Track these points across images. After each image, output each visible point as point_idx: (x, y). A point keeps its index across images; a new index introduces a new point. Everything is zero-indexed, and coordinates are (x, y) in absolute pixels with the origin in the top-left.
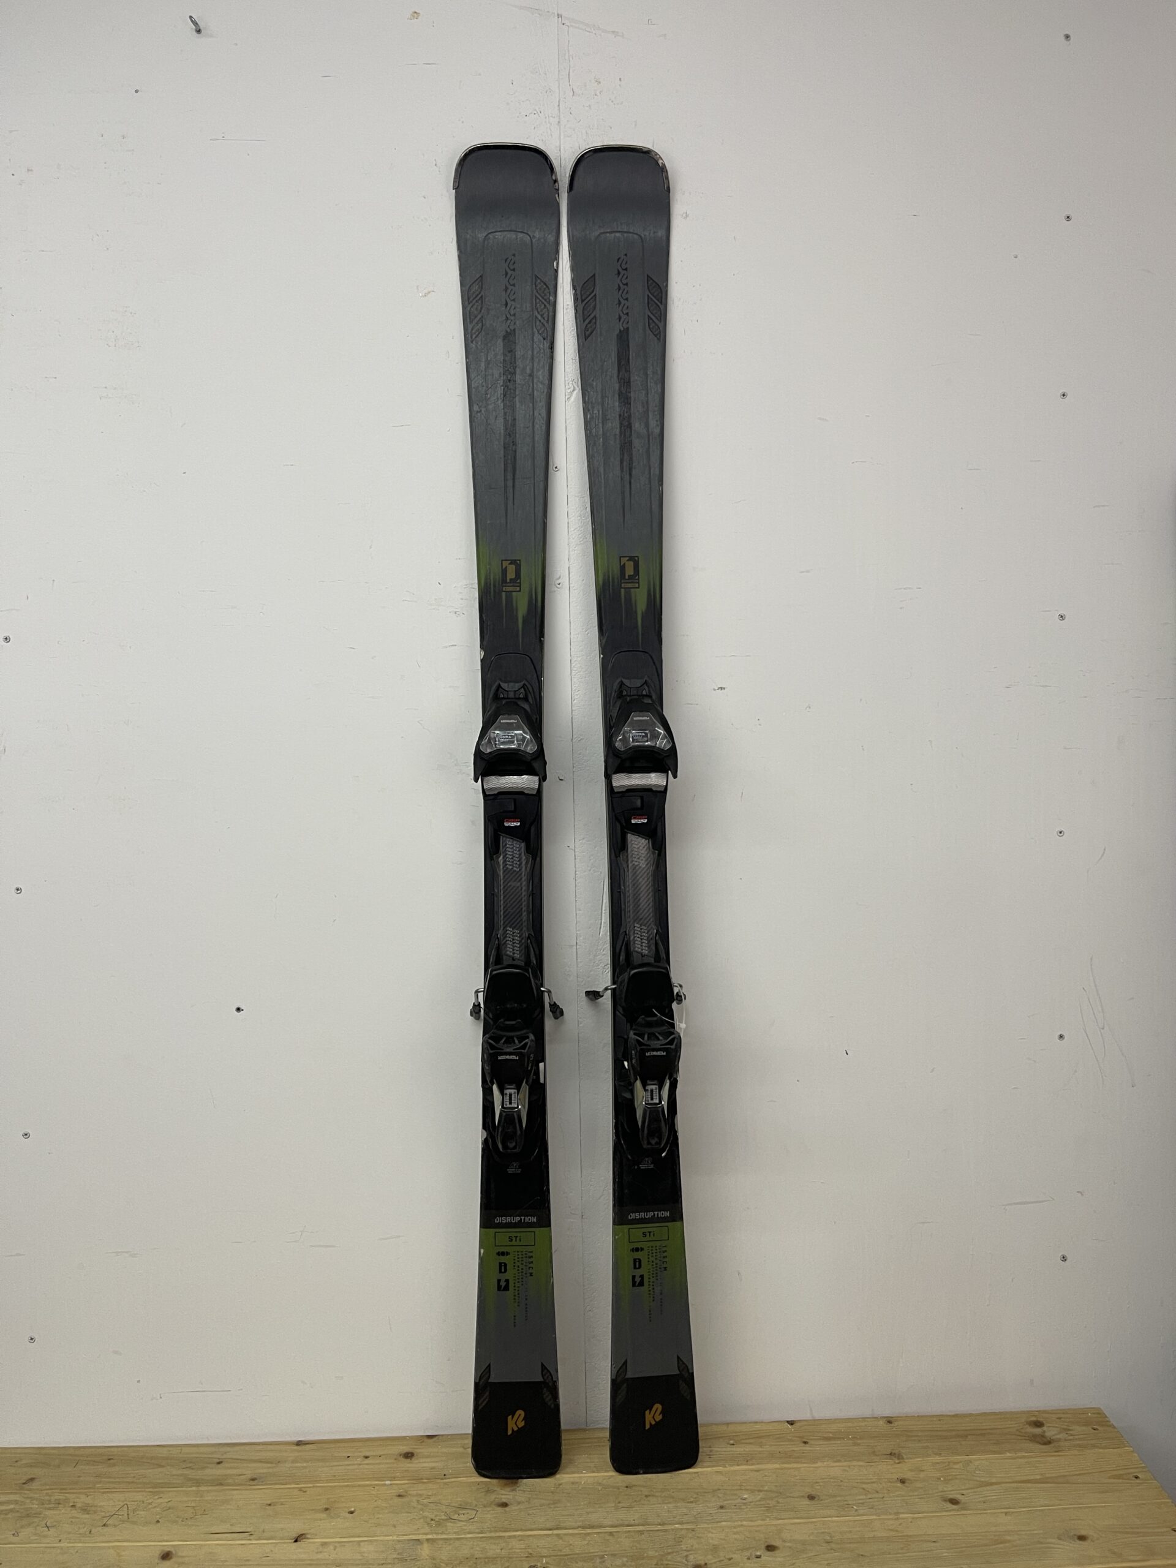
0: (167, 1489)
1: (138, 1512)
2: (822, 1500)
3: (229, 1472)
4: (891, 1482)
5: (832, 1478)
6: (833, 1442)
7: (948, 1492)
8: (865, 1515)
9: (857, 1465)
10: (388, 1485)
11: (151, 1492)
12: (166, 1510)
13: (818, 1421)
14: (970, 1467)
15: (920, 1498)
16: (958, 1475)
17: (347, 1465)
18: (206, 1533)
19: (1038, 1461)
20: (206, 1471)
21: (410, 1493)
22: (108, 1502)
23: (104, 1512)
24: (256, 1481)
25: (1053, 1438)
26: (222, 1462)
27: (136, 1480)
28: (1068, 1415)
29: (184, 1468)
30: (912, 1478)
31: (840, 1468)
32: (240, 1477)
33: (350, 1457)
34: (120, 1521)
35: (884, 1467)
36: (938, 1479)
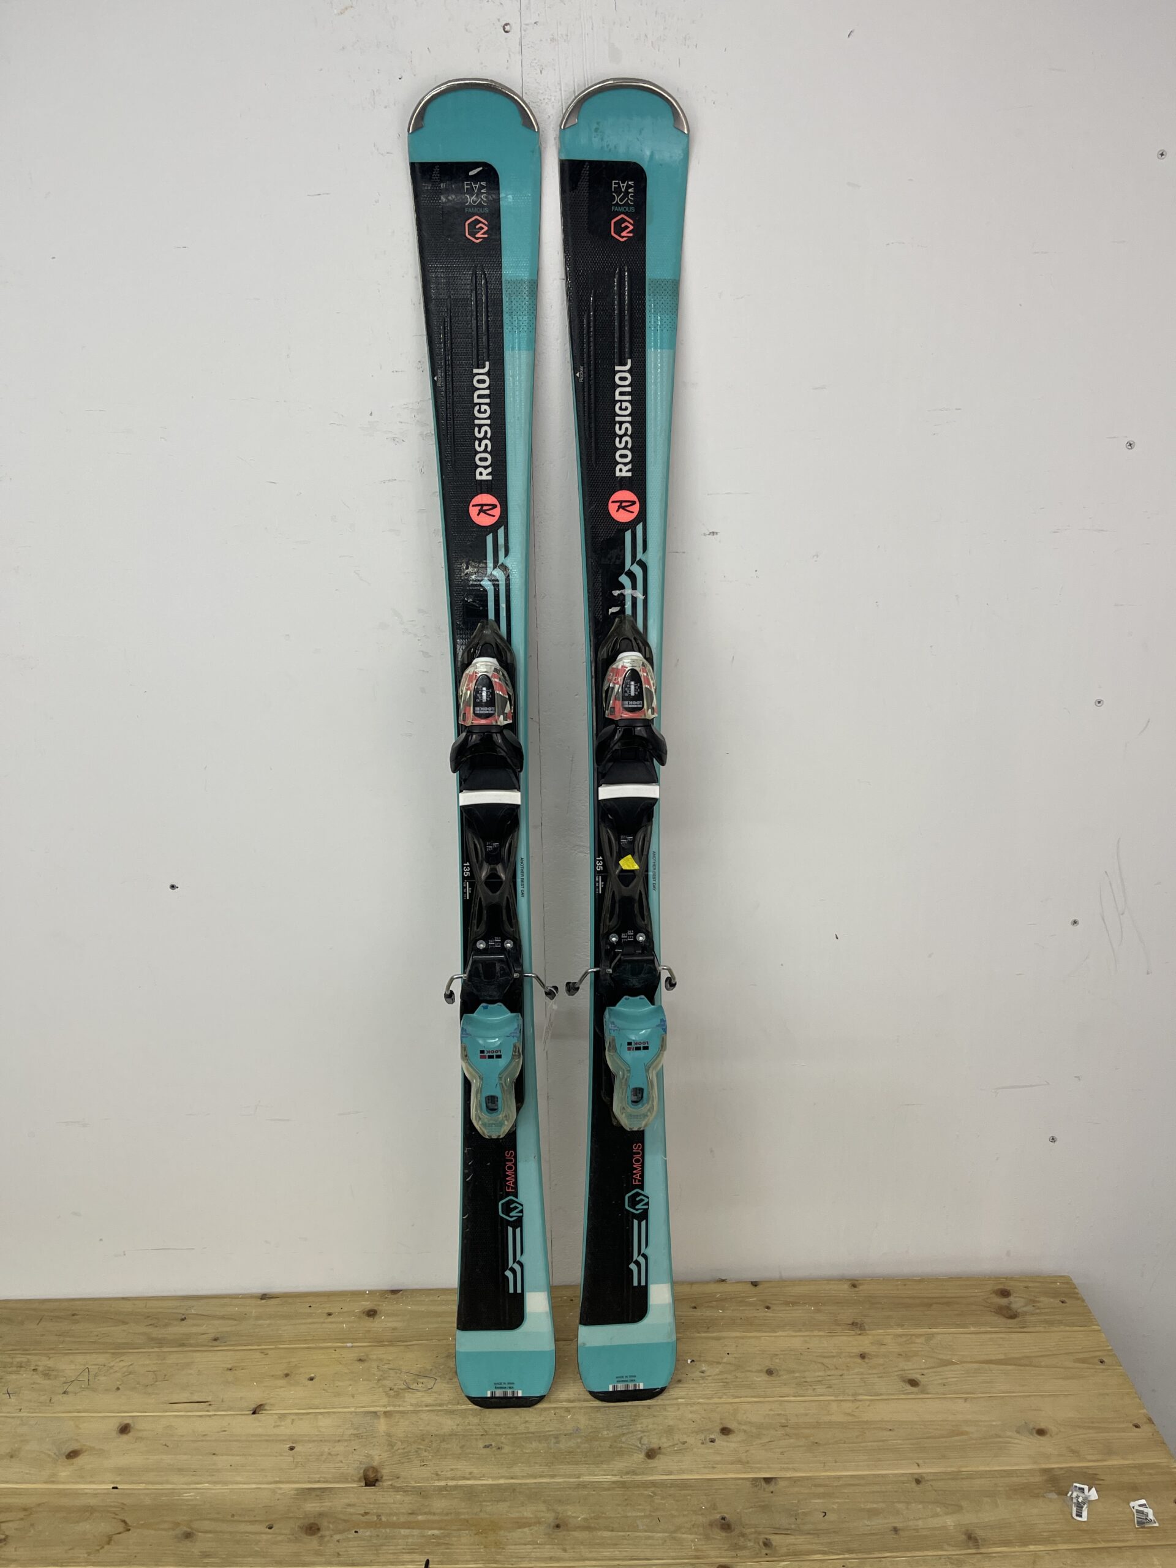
0: (131, 1351)
1: (97, 1378)
2: (779, 1377)
3: (194, 1330)
4: (851, 1357)
5: (791, 1350)
6: (796, 1308)
7: (907, 1370)
8: (821, 1396)
9: (818, 1336)
10: (349, 1347)
11: (113, 1353)
12: (127, 1375)
13: (782, 1282)
14: (932, 1342)
15: (879, 1377)
16: (918, 1351)
17: (310, 1323)
18: (165, 1403)
19: (1001, 1338)
20: (170, 1329)
21: (371, 1357)
22: (70, 1366)
23: (65, 1377)
24: (218, 1341)
25: (1019, 1311)
26: (185, 1318)
27: (99, 1339)
28: (1037, 1284)
29: (147, 1326)
30: (874, 1353)
31: (802, 1338)
32: (203, 1336)
33: (313, 1313)
34: (81, 1387)
35: (845, 1338)
36: (899, 1355)
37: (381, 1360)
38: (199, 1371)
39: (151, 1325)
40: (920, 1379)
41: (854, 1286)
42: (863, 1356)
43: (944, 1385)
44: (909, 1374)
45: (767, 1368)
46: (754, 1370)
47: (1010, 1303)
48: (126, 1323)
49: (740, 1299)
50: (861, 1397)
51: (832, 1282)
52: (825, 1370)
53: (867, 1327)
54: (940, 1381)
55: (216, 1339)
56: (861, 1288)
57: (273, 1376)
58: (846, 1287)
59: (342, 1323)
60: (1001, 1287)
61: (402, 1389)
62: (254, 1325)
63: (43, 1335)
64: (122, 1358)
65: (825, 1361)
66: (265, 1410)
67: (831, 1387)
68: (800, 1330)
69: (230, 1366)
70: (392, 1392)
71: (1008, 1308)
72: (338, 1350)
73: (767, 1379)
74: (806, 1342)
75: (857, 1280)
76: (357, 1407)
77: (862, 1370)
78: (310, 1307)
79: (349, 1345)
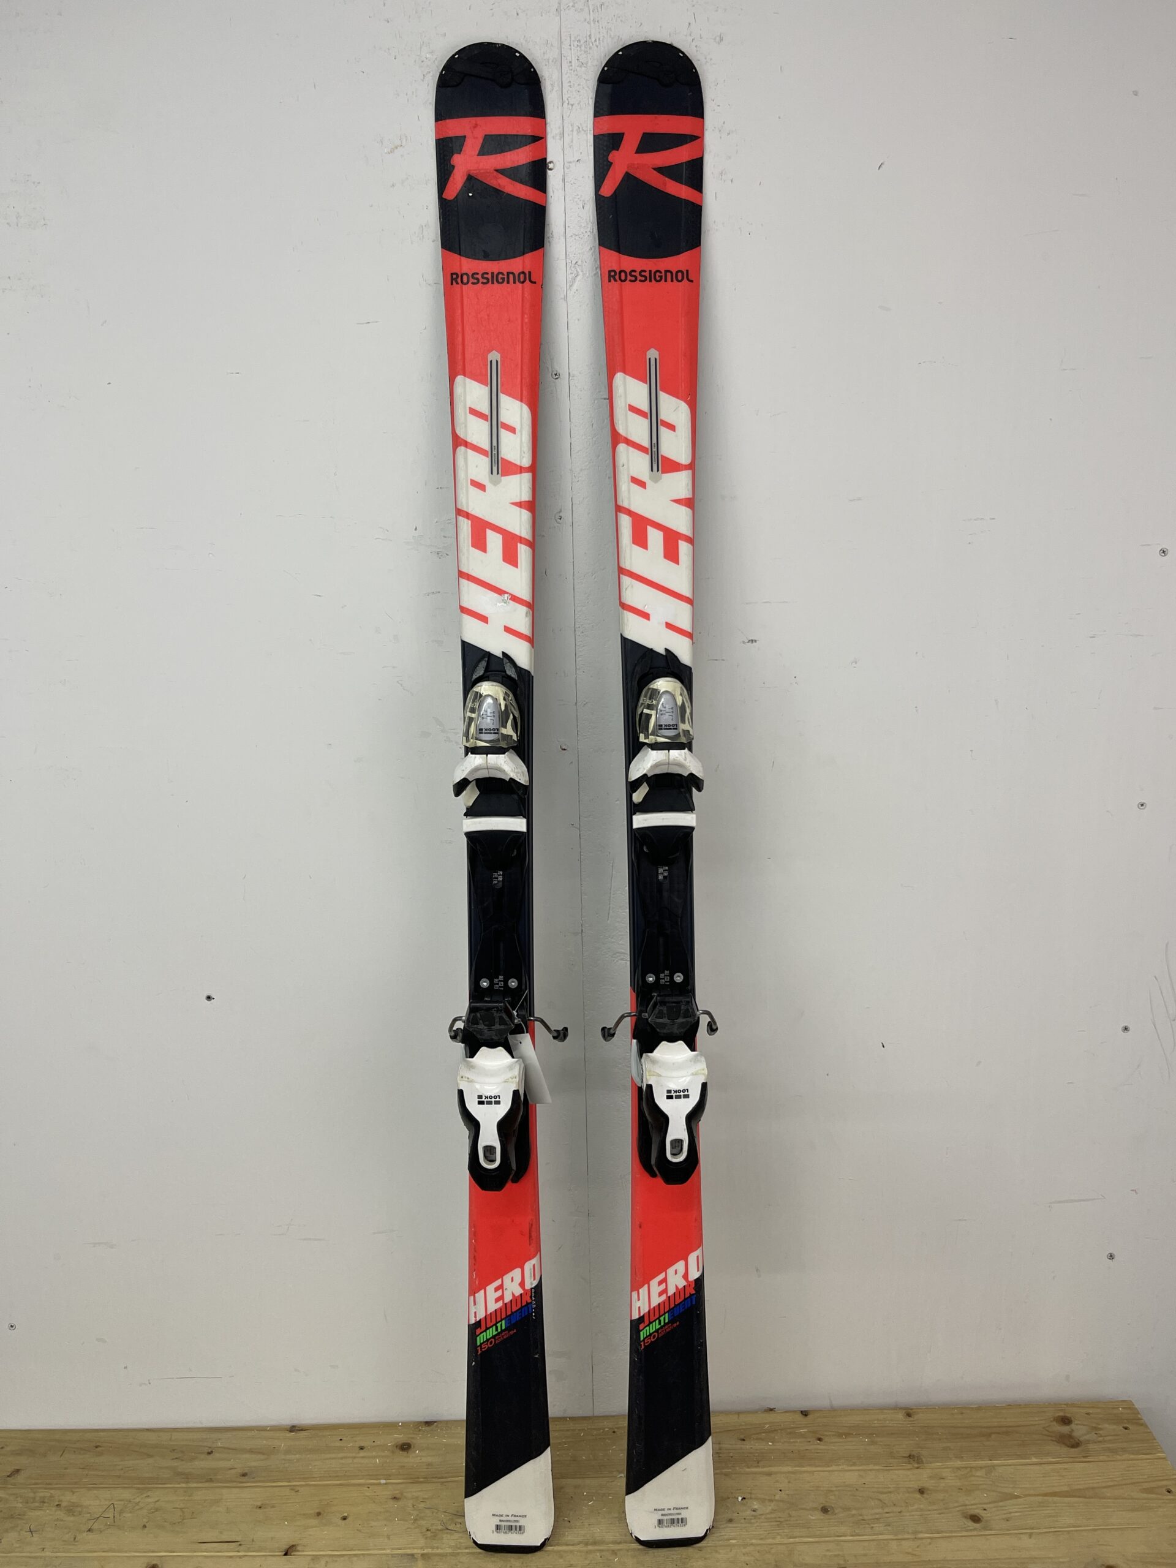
0: (157, 1486)
1: (124, 1515)
2: (835, 1514)
3: (222, 1464)
4: (909, 1492)
5: (847, 1486)
6: (850, 1439)
7: (969, 1505)
8: (881, 1534)
9: (874, 1470)
10: (384, 1484)
11: (139, 1488)
12: (152, 1513)
13: (833, 1411)
14: (993, 1474)
15: (940, 1514)
16: (981, 1484)
17: (342, 1458)
18: (194, 1542)
19: (1065, 1469)
20: (196, 1463)
21: (405, 1494)
22: (94, 1501)
23: (90, 1513)
24: (246, 1477)
25: (1081, 1439)
26: (212, 1452)
27: (124, 1473)
28: (1099, 1410)
29: (173, 1459)
30: (932, 1488)
31: (856, 1473)
32: (229, 1471)
33: (345, 1447)
34: (106, 1524)
35: (901, 1472)
36: (959, 1489)
37: (417, 1498)
38: (227, 1508)
39: (176, 1458)
40: (983, 1515)
41: (909, 1415)
42: (921, 1491)
43: (1007, 1520)
44: (970, 1509)
45: (822, 1505)
46: (808, 1508)
47: (1073, 1430)
48: (150, 1456)
49: (789, 1430)
50: (921, 1535)
51: (886, 1411)
52: (882, 1507)
53: (924, 1459)
54: (1004, 1516)
55: (244, 1475)
56: (916, 1417)
57: (304, 1514)
58: (900, 1416)
59: (375, 1457)
60: (1061, 1414)
61: (438, 1530)
62: (284, 1459)
63: (66, 1469)
64: (149, 1493)
65: (882, 1497)
66: (298, 1551)
67: (889, 1525)
68: (854, 1464)
69: (259, 1504)
70: (429, 1532)
71: (1070, 1436)
72: (371, 1487)
73: (822, 1517)
74: (861, 1476)
75: (912, 1409)
76: (393, 1549)
77: (922, 1506)
78: (341, 1440)
79: (383, 1481)
